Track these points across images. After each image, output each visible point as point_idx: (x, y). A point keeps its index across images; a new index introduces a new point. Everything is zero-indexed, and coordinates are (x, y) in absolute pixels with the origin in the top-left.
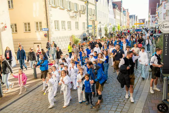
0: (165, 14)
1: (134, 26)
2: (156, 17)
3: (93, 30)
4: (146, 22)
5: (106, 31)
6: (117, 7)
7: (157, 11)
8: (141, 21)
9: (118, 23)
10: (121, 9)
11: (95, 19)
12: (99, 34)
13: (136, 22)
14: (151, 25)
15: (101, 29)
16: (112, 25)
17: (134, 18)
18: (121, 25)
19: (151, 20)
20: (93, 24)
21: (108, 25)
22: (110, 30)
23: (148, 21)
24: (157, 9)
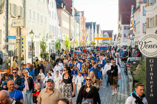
0: (146, 25)
1: (94, 41)
2: (131, 29)
3: (17, 46)
4: (115, 36)
5: (43, 47)
6: (64, 7)
7: (132, 19)
8: (106, 33)
9: (65, 35)
10: (71, 10)
11: (21, 25)
12: (29, 53)
13: (98, 36)
14: (123, 42)
15: (33, 44)
16: (54, 37)
17: (94, 29)
18: (71, 40)
19: (122, 32)
20: (19, 34)
21: (47, 37)
22: (51, 48)
23: (117, 34)
24: (132, 15)
